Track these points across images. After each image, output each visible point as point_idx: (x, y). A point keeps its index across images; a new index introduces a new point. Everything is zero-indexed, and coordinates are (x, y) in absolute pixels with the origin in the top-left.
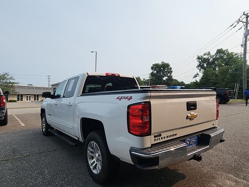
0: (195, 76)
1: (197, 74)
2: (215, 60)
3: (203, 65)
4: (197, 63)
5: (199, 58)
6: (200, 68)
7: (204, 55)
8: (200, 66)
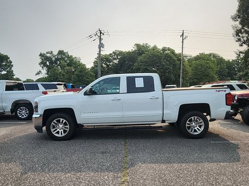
0: (38, 74)
1: (40, 71)
2: (57, 59)
3: (46, 63)
4: (40, 61)
5: (41, 55)
6: (42, 65)
7: (47, 53)
8: (43, 64)
